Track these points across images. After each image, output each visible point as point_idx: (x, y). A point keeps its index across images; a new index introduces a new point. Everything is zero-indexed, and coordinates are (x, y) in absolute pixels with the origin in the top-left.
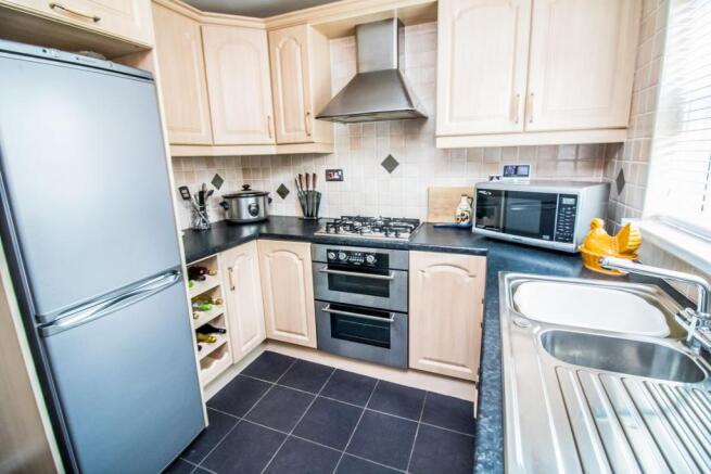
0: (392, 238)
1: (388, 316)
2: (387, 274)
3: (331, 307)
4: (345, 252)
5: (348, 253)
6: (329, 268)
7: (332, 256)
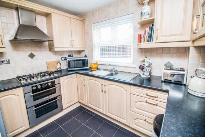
0: (52, 76)
1: (56, 98)
2: (55, 86)
3: (35, 107)
4: (39, 85)
5: (41, 85)
6: (33, 93)
7: (35, 88)
